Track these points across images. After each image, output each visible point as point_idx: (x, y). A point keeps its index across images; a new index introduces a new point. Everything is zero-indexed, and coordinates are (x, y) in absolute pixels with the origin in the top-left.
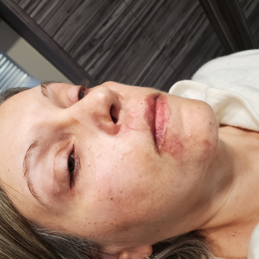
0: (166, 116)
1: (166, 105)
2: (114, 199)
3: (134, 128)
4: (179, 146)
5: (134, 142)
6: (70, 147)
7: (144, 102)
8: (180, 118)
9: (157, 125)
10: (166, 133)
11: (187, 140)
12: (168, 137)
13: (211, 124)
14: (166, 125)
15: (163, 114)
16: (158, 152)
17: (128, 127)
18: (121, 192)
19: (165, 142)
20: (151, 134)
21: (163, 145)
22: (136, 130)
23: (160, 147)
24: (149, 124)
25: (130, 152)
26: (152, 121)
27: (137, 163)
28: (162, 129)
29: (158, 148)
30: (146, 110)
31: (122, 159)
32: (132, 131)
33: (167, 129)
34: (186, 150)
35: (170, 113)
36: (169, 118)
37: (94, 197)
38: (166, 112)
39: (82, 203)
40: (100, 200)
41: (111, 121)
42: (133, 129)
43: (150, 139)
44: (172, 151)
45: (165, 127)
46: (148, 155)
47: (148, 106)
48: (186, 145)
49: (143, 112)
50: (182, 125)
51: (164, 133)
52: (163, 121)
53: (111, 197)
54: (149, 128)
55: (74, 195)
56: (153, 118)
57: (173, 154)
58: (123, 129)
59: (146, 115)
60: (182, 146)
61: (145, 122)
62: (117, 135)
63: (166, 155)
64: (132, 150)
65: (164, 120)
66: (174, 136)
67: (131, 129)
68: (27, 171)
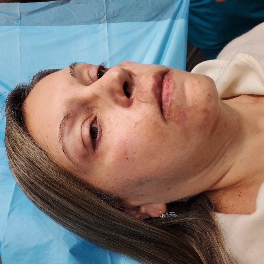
0: (171, 90)
1: (171, 80)
2: (129, 159)
3: (144, 101)
4: (182, 115)
5: (144, 113)
6: (93, 117)
7: (152, 78)
8: (183, 91)
9: (164, 98)
10: (171, 104)
11: (188, 109)
12: (172, 108)
13: (209, 95)
15: (168, 88)
16: (165, 120)
17: (139, 100)
18: (135, 153)
19: (170, 112)
20: (158, 105)
21: (168, 115)
22: (145, 102)
23: (166, 116)
24: (156, 97)
25: (141, 121)
26: (159, 94)
27: (147, 130)
28: (167, 101)
29: (164, 117)
30: (153, 85)
31: (135, 127)
33: (171, 101)
35: (175, 87)
37: (113, 157)
38: (172, 86)
39: (104, 163)
40: (118, 160)
41: (125, 96)
43: (157, 110)
44: (176, 119)
45: (170, 99)
46: (155, 123)
47: (155, 82)
48: (189, 114)
49: (151, 87)
50: (184, 97)
51: (169, 104)
53: (127, 157)
54: (156, 100)
55: (97, 156)
56: (160, 92)
57: (177, 122)
58: (135, 102)
59: (154, 89)
60: (185, 115)
61: (152, 96)
62: (130, 108)
63: (172, 123)
64: (142, 120)
65: (169, 93)
66: (178, 107)
67: (141, 101)
68: (61, 137)
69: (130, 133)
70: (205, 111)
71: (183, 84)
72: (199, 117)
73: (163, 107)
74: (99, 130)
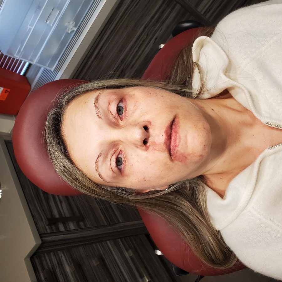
0: (177, 144)
1: (178, 135)
2: (146, 181)
4: (184, 158)
6: (119, 151)
7: (164, 134)
8: (186, 143)
9: (172, 147)
10: (177, 152)
11: (189, 155)
12: (177, 154)
13: (205, 146)
14: (177, 149)
15: (175, 142)
16: (172, 160)
17: (154, 148)
18: (150, 178)
22: (159, 151)
23: (173, 158)
28: (174, 150)
29: (171, 158)
30: (165, 140)
32: (156, 152)
34: (188, 159)
35: (180, 141)
36: (179, 145)
37: (136, 180)
38: (178, 141)
42: (157, 150)
44: (180, 160)
47: (166, 138)
48: (189, 157)
49: (163, 141)
50: (187, 147)
51: (176, 151)
52: (175, 146)
54: (167, 150)
56: (169, 144)
57: (180, 162)
58: (151, 148)
59: (165, 143)
60: (186, 158)
61: (164, 147)
62: (147, 151)
63: (176, 162)
66: (182, 154)
67: (156, 149)
68: (97, 169)
69: (147, 168)
70: (201, 156)
71: (186, 137)
72: (196, 159)
73: (171, 152)
74: (123, 160)
